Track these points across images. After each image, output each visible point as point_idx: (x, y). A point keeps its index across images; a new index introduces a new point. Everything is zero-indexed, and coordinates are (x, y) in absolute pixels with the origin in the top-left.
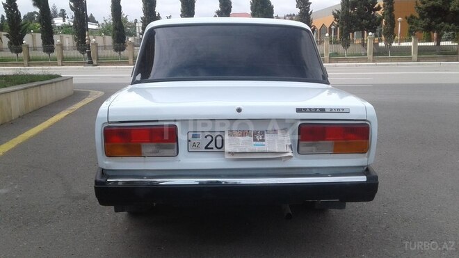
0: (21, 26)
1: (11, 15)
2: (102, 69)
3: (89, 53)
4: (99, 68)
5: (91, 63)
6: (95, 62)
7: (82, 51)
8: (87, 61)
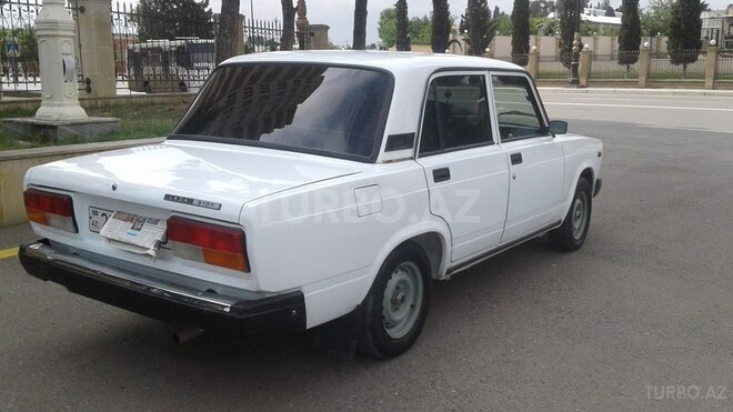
0: (487, 27)
1: (476, 11)
2: (592, 92)
3: (576, 67)
4: (587, 92)
5: (576, 83)
6: (583, 81)
7: (567, 63)
8: (571, 79)
